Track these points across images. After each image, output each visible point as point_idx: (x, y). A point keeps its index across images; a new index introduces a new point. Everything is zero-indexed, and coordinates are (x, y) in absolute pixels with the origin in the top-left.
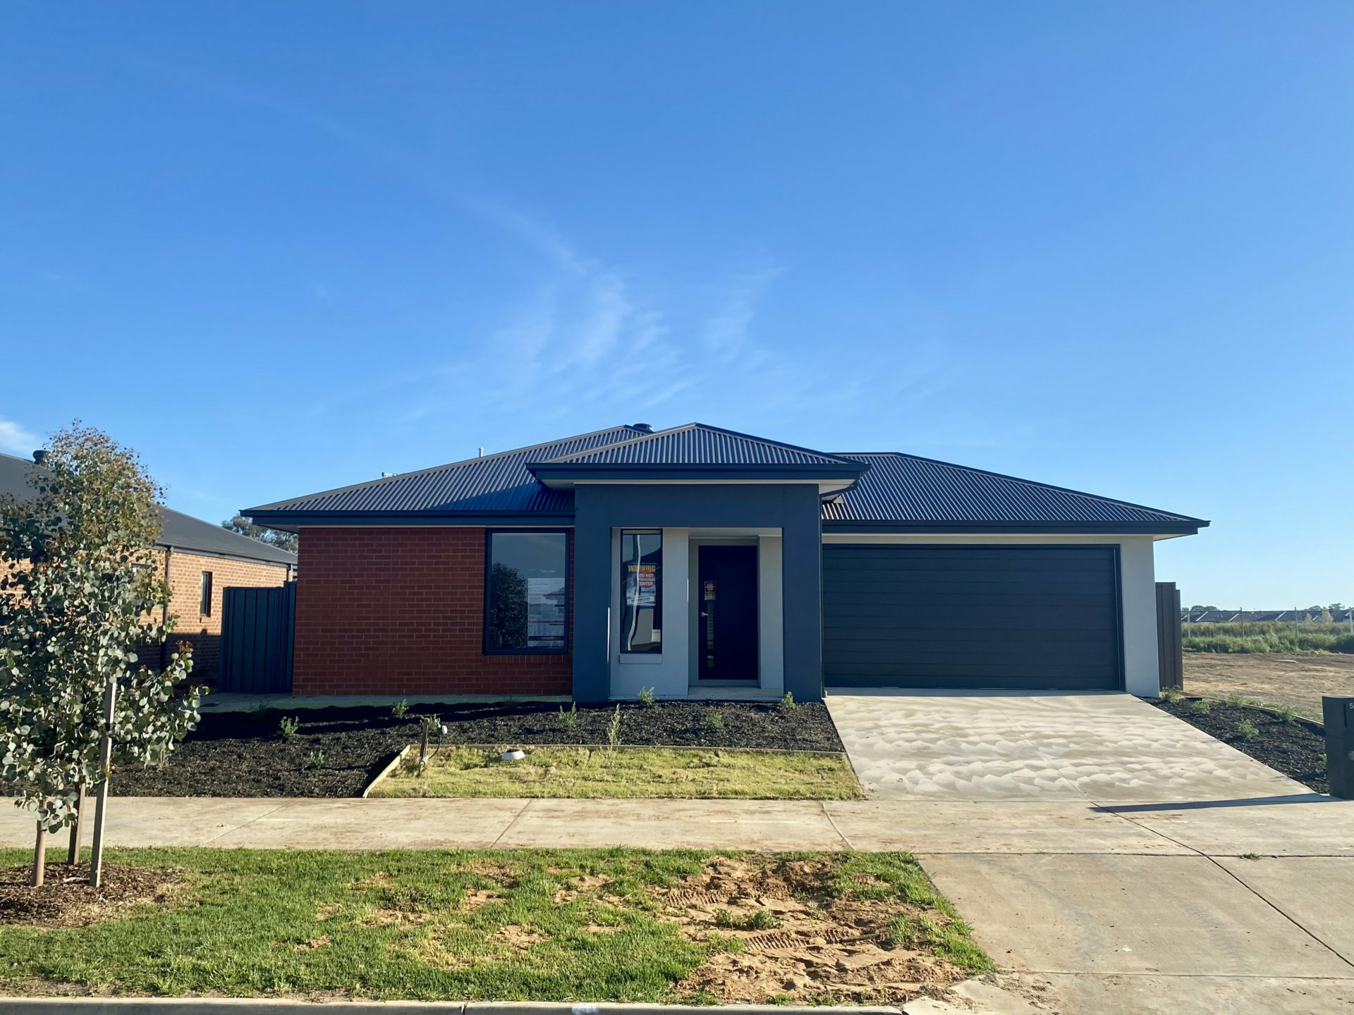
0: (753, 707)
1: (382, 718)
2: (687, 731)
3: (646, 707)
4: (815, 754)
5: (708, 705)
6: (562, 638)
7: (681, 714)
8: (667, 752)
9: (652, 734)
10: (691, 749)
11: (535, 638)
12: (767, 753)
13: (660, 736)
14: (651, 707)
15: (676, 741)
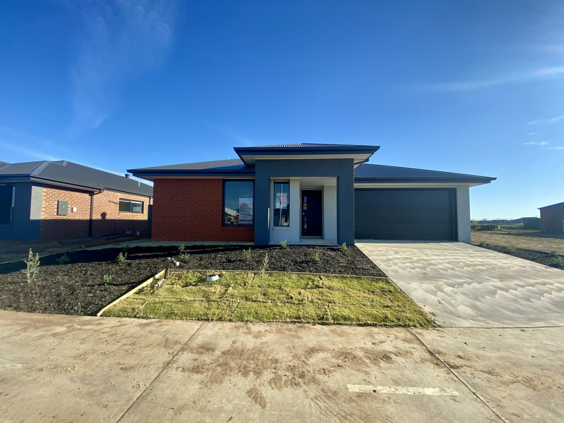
0: (329, 249)
1: (173, 252)
2: (302, 262)
3: (284, 249)
4: (373, 278)
5: (309, 248)
6: (251, 221)
7: (299, 253)
8: (294, 276)
9: (286, 264)
10: (306, 274)
11: (241, 221)
12: (347, 277)
13: (290, 265)
14: (285, 249)
15: (298, 269)
